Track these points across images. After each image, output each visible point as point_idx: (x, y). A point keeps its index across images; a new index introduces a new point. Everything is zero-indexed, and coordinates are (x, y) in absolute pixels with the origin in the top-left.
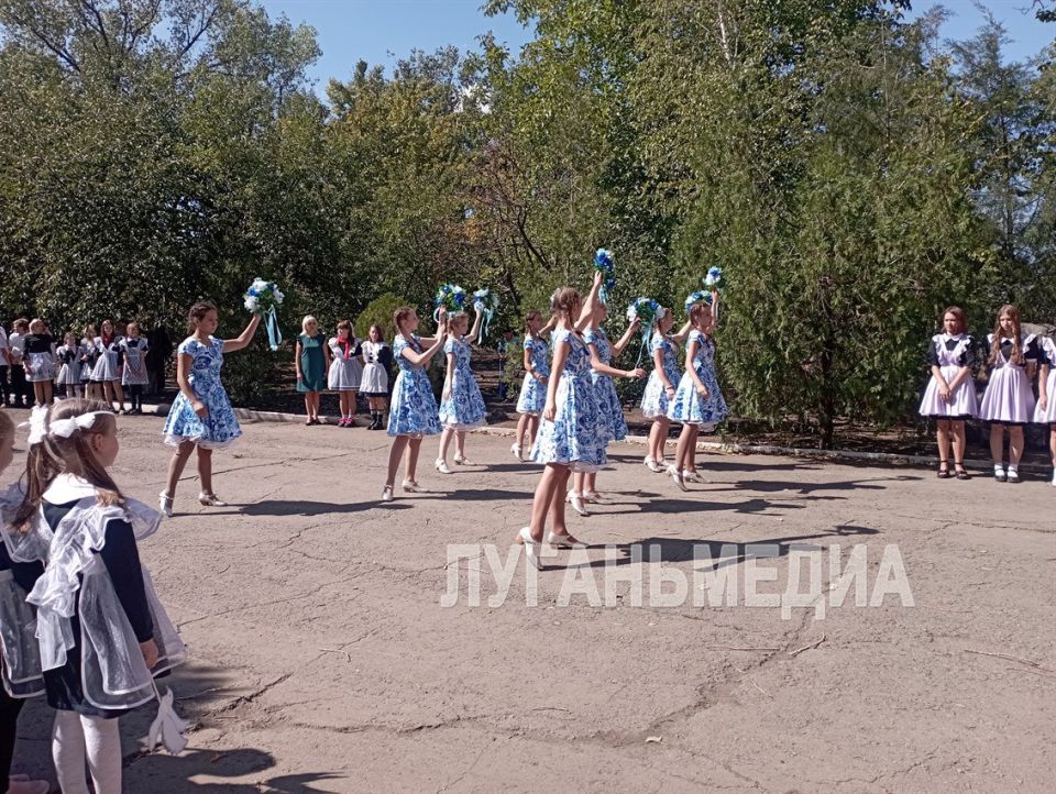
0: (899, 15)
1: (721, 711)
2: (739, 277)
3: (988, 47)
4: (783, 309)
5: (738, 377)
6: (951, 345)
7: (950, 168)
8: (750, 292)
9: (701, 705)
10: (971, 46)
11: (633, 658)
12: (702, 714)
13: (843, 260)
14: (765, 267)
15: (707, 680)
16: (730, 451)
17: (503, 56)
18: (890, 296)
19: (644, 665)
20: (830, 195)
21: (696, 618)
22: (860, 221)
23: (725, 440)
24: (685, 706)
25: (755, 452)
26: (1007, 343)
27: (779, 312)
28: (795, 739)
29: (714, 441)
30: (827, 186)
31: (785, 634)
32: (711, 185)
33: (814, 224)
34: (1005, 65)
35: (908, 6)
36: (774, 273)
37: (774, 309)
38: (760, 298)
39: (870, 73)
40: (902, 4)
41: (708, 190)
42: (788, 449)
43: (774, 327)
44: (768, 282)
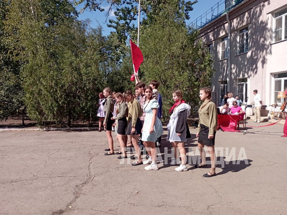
0: (76, 18)
1: (82, 198)
2: (46, 81)
3: (99, 31)
4: (59, 91)
5: (46, 110)
6: (101, 101)
7: (98, 59)
8: (49, 86)
9: (77, 197)
10: (95, 30)
11: (51, 191)
12: (78, 200)
13: (75, 79)
14: (54, 79)
15: (74, 191)
16: (43, 130)
18: (87, 89)
19: (55, 192)
20: (70, 62)
21: (62, 177)
22: (77, 69)
23: (41, 128)
24: (73, 199)
25: (51, 130)
27: (58, 91)
28: (103, 198)
29: (38, 128)
30: (70, 59)
31: (87, 175)
32: (34, 54)
33: (67, 69)
34: (103, 36)
35: (78, 16)
36: (56, 81)
37: (56, 91)
38: (52, 87)
39: (72, 31)
40: (76, 15)
41: (33, 56)
42: (60, 129)
43: (57, 96)
44: (55, 84)
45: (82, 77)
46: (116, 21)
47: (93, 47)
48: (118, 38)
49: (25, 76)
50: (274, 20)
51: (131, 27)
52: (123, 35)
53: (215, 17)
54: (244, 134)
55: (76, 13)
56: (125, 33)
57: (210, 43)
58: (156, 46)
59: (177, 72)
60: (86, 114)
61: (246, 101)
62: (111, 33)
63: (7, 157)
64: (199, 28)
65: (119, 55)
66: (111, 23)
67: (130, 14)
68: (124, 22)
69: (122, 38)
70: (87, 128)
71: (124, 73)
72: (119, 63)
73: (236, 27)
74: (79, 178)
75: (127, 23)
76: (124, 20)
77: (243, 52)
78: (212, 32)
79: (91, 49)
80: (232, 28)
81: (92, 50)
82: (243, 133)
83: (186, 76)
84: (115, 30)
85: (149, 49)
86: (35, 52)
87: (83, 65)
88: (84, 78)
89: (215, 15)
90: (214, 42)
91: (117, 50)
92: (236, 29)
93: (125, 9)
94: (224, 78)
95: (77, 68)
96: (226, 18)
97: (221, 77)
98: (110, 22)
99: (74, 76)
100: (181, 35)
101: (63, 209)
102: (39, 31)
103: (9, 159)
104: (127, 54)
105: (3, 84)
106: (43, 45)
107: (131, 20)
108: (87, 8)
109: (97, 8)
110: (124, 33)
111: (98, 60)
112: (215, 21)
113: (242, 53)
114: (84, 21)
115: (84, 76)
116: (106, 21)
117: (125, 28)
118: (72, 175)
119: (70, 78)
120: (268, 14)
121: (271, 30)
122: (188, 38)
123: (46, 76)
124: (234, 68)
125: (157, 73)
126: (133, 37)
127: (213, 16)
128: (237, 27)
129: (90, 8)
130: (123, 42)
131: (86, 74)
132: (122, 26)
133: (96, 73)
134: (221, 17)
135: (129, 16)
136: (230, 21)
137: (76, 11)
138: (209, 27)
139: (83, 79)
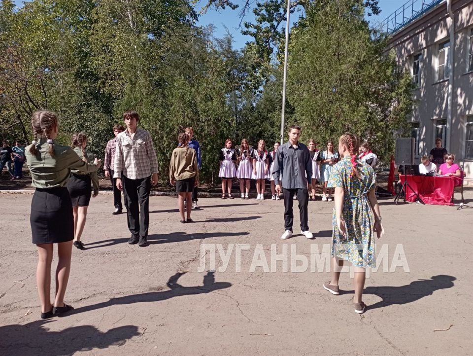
0: (194, 23)
1: (187, 275)
2: (148, 124)
3: (228, 43)
4: (166, 137)
6: (228, 152)
8: (153, 130)
10: (222, 41)
11: (149, 266)
12: (182, 277)
13: (188, 119)
14: (158, 120)
15: (179, 268)
17: (13, 6)
19: (154, 268)
20: (182, 93)
21: (165, 251)
22: (192, 105)
26: (246, 152)
27: (165, 138)
30: (181, 90)
31: (197, 252)
32: (131, 84)
33: (177, 104)
34: (233, 50)
35: (197, 20)
36: (162, 123)
37: (162, 137)
38: (156, 132)
39: (187, 45)
40: (195, 18)
41: (130, 86)
42: (167, 193)
43: (163, 144)
44: (160, 126)
45: (199, 116)
46: (256, 23)
47: (216, 70)
48: (258, 52)
49: (121, 116)
51: (279, 33)
52: (266, 46)
53: (428, 7)
54: (458, 209)
55: (195, 14)
56: (269, 44)
57: (419, 53)
58: (315, 65)
59: (347, 106)
60: (204, 173)
62: (248, 44)
63: (96, 226)
64: (401, 27)
65: (259, 79)
66: (248, 28)
67: (279, 11)
68: (268, 25)
69: (264, 52)
70: (206, 193)
71: (265, 108)
72: (258, 93)
73: (466, 21)
74: (185, 254)
75: (272, 26)
76: (269, 22)
78: (423, 34)
79: (213, 73)
80: (459, 24)
81: (215, 74)
82: (456, 208)
83: (361, 112)
84: (253, 39)
85: (304, 69)
86: (134, 80)
87: (201, 98)
88: (203, 117)
89: (428, 4)
90: (426, 50)
91: (256, 72)
92: (465, 26)
93: (270, 3)
94: (443, 113)
95: (191, 103)
96: (446, 9)
97: (437, 112)
98: (247, 26)
99: (187, 115)
100: (357, 45)
101: (163, 286)
102: (139, 49)
103: (99, 228)
104: (271, 77)
105: (91, 127)
106: (143, 69)
107: (279, 22)
108: (211, 6)
109: (228, 4)
110: (267, 44)
111: (222, 90)
112: (427, 14)
114: (205, 29)
115: (202, 114)
116: (240, 26)
117: (270, 34)
118: (176, 250)
119: (181, 119)
123: (148, 115)
124: (461, 96)
125: (314, 108)
126: (282, 49)
127: (425, 6)
128: (468, 22)
129: (216, 5)
130: (265, 59)
131: (205, 112)
132: (265, 31)
133: (219, 109)
134: (439, 6)
135: (276, 16)
136: (454, 12)
137: (194, 12)
138: (418, 24)
139: (201, 119)
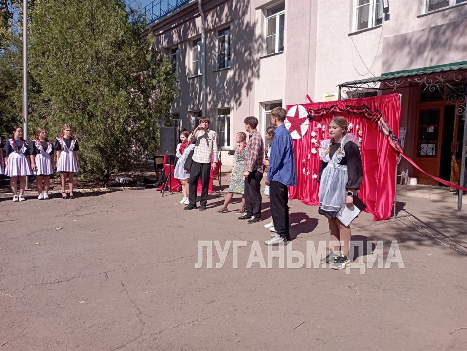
50: (265, 20)
53: (182, 3)
57: (176, 47)
59: (107, 89)
61: (228, 145)
64: (158, 19)
77: (224, 67)
78: (176, 29)
83: (122, 98)
96: (198, 8)
112: (181, 10)
113: (222, 69)
120: (257, 9)
121: (261, 37)
122: (128, 27)
124: (210, 93)
136: (204, 12)
138: (173, 19)
